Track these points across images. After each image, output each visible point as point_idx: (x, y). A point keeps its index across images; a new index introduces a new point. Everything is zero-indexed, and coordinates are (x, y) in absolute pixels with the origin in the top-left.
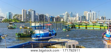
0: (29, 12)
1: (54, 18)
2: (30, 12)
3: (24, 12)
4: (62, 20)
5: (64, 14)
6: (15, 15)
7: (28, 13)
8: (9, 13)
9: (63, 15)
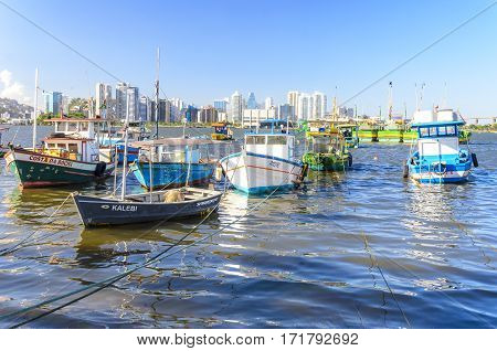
0: (119, 93)
1: (196, 110)
2: (121, 92)
3: (102, 92)
4: (222, 117)
5: (227, 100)
6: (74, 102)
7: (114, 97)
8: (55, 94)
9: (226, 103)
